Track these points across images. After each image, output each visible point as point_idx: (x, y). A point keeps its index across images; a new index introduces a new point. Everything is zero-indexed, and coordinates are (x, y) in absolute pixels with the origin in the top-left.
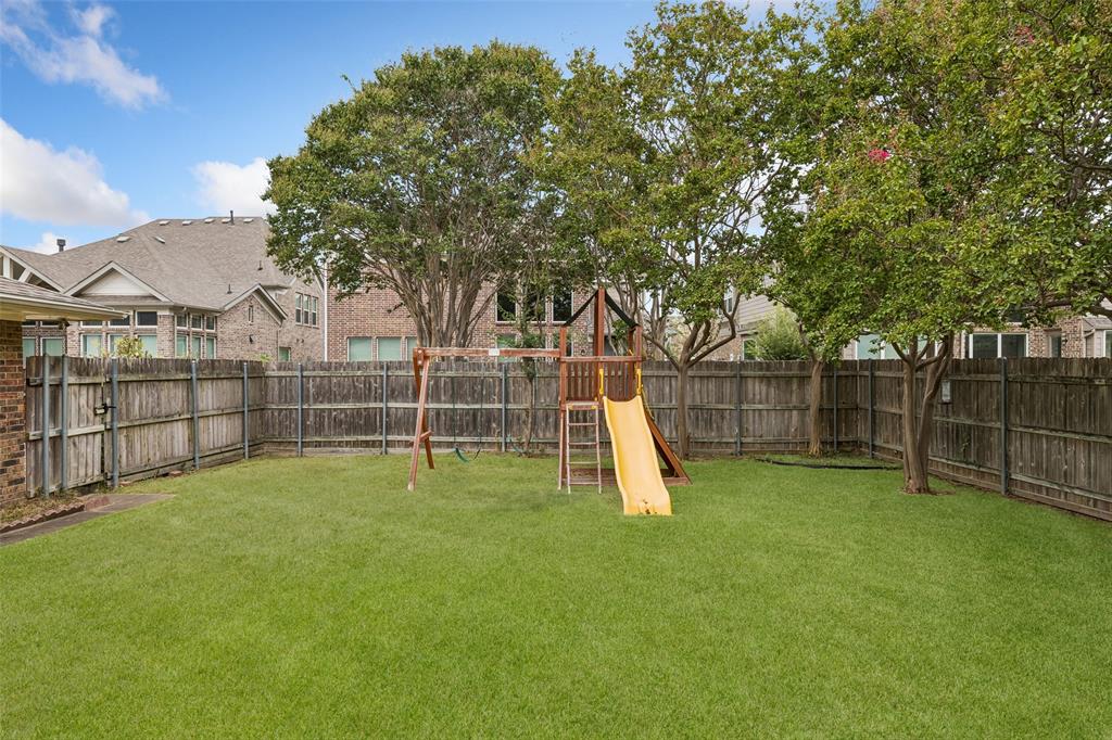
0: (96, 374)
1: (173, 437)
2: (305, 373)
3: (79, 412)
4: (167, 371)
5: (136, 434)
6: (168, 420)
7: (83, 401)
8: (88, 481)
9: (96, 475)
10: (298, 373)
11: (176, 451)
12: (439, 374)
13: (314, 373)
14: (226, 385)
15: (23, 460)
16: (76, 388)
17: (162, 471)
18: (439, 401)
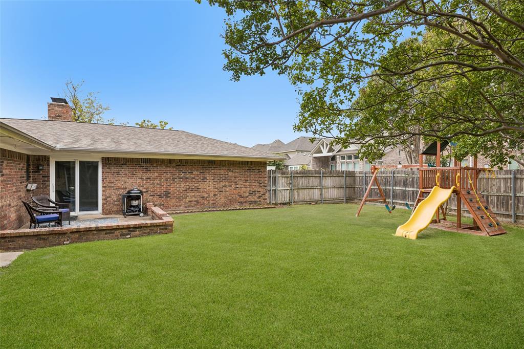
0: (287, 174)
1: (313, 194)
2: (366, 175)
3: (282, 184)
4: (312, 174)
5: (300, 191)
6: (312, 188)
7: (283, 181)
8: (285, 202)
9: (287, 201)
10: (364, 175)
11: (315, 197)
12: (413, 176)
13: (369, 175)
14: (337, 178)
15: (267, 194)
16: (281, 178)
17: (308, 203)
18: (413, 187)
